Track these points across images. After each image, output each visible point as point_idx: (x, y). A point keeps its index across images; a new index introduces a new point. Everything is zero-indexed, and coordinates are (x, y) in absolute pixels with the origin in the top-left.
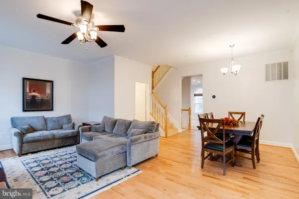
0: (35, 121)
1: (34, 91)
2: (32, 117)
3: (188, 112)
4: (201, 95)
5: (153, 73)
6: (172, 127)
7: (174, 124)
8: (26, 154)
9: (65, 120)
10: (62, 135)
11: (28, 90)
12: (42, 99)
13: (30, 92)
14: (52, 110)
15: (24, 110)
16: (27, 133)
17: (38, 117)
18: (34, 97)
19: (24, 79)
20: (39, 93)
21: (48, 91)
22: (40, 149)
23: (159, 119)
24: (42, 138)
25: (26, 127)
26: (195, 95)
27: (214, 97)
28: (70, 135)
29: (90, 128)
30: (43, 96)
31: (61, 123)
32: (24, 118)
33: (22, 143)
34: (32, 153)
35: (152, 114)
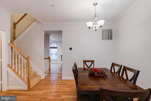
3: (49, 60)
4: (56, 48)
5: (15, 24)
6: (35, 75)
7: (37, 72)
23: (19, 71)
26: (51, 48)
27: (71, 49)
35: (10, 66)
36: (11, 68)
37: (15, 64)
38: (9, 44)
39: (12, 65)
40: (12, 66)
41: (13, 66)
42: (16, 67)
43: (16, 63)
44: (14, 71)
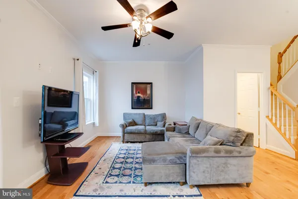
0: (137, 116)
1: (139, 93)
2: (137, 114)
5: (280, 56)
8: (127, 142)
9: (160, 118)
10: (152, 132)
11: (135, 92)
12: (144, 99)
13: (136, 94)
14: (151, 108)
15: (132, 108)
16: (129, 126)
17: (139, 114)
18: (139, 97)
19: (132, 83)
20: (142, 94)
21: (149, 92)
22: (136, 140)
24: (137, 131)
25: (130, 121)
28: (159, 132)
29: (175, 128)
30: (145, 96)
31: (156, 120)
32: (130, 114)
33: (124, 133)
34: (131, 142)
35: (270, 117)
36: (271, 120)
37: (276, 117)
38: (269, 88)
39: (272, 116)
40: (272, 118)
41: (274, 118)
42: (278, 120)
43: (278, 116)
44: (275, 125)
